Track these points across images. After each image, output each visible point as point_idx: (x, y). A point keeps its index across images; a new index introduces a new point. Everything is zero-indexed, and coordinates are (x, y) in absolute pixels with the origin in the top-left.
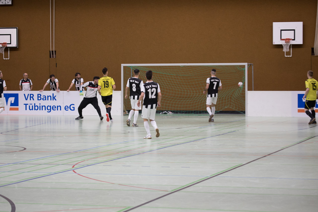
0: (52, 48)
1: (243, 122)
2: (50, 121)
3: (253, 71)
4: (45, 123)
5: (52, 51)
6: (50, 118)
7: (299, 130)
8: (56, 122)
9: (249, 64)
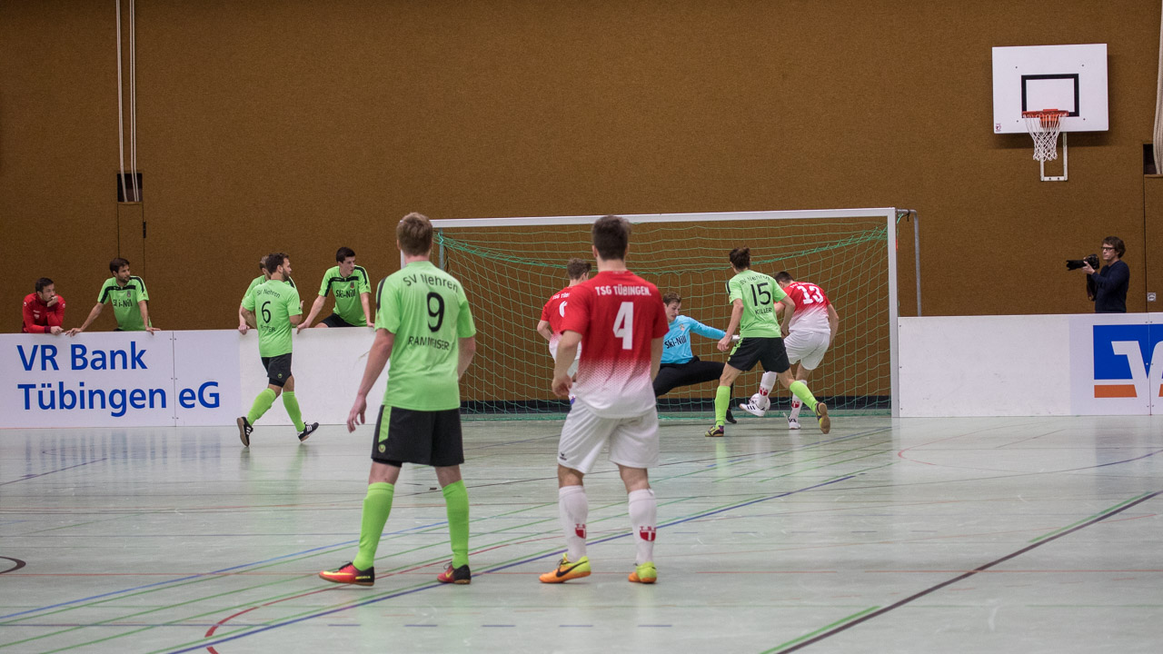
0: (127, 162)
1: (884, 442)
2: (122, 449)
3: (917, 239)
4: (104, 459)
5: (128, 176)
6: (125, 440)
7: (1101, 468)
8: (149, 454)
9: (901, 213)
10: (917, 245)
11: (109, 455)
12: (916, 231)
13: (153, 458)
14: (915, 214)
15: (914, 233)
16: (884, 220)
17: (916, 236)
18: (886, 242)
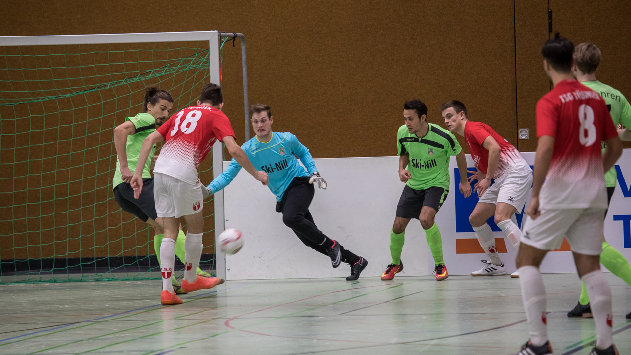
3: (244, 69)
7: (466, 337)
9: (225, 36)
10: (245, 74)
12: (244, 58)
14: (242, 38)
15: (241, 59)
16: (205, 45)
17: (244, 64)
18: (208, 71)
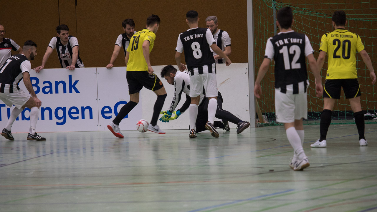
2: (64, 146)
4: (52, 153)
6: (65, 140)
8: (81, 150)
11: (55, 151)
13: (84, 152)
